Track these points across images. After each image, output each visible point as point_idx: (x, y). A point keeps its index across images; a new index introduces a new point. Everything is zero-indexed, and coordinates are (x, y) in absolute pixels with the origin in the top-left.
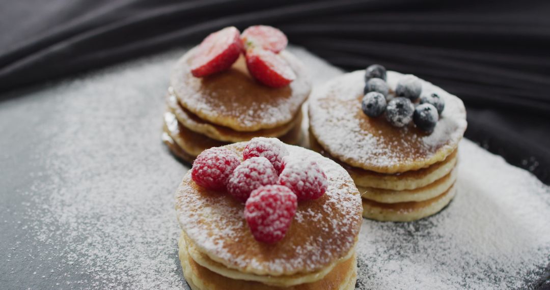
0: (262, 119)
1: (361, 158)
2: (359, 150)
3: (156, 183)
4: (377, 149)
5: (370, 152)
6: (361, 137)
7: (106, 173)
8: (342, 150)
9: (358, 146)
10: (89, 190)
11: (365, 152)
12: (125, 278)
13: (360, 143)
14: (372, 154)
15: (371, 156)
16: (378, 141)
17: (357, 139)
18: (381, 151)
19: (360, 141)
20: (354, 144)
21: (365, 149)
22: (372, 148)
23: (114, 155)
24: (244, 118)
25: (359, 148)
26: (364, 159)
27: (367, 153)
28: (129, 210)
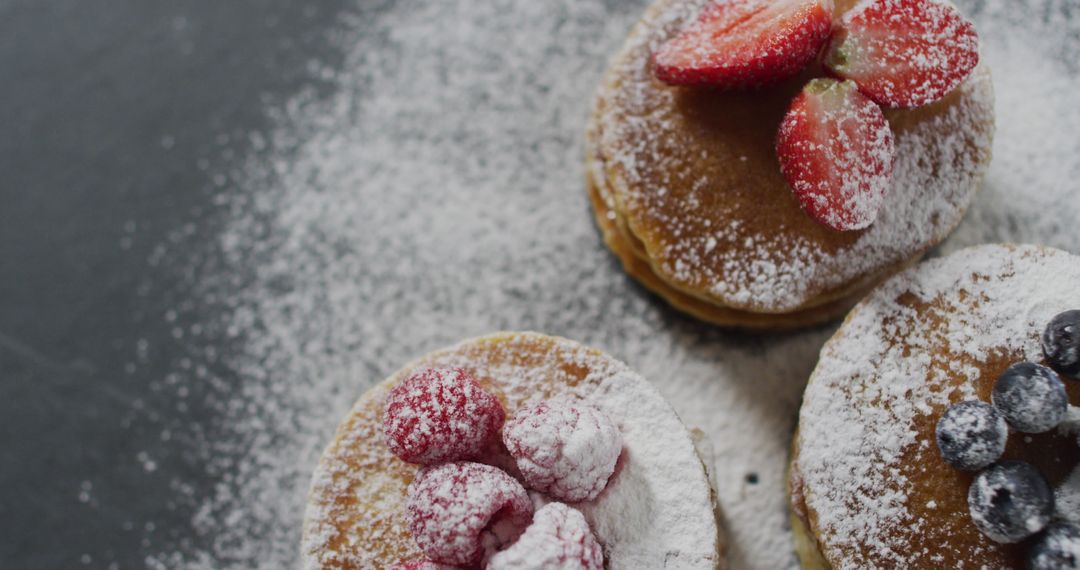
0: (722, 279)
1: (833, 532)
2: (844, 510)
3: (502, 225)
4: (883, 540)
5: (861, 535)
6: (876, 484)
7: (437, 141)
8: (817, 477)
9: (850, 500)
10: (376, 169)
11: (851, 528)
12: (285, 424)
13: (860, 496)
14: (861, 544)
15: (855, 545)
16: (905, 522)
17: (867, 482)
18: (884, 551)
19: (866, 492)
20: (848, 487)
21: (859, 520)
22: (875, 530)
23: (485, 97)
24: (686, 250)
25: (850, 506)
26: (835, 539)
27: (853, 533)
28: (404, 268)
